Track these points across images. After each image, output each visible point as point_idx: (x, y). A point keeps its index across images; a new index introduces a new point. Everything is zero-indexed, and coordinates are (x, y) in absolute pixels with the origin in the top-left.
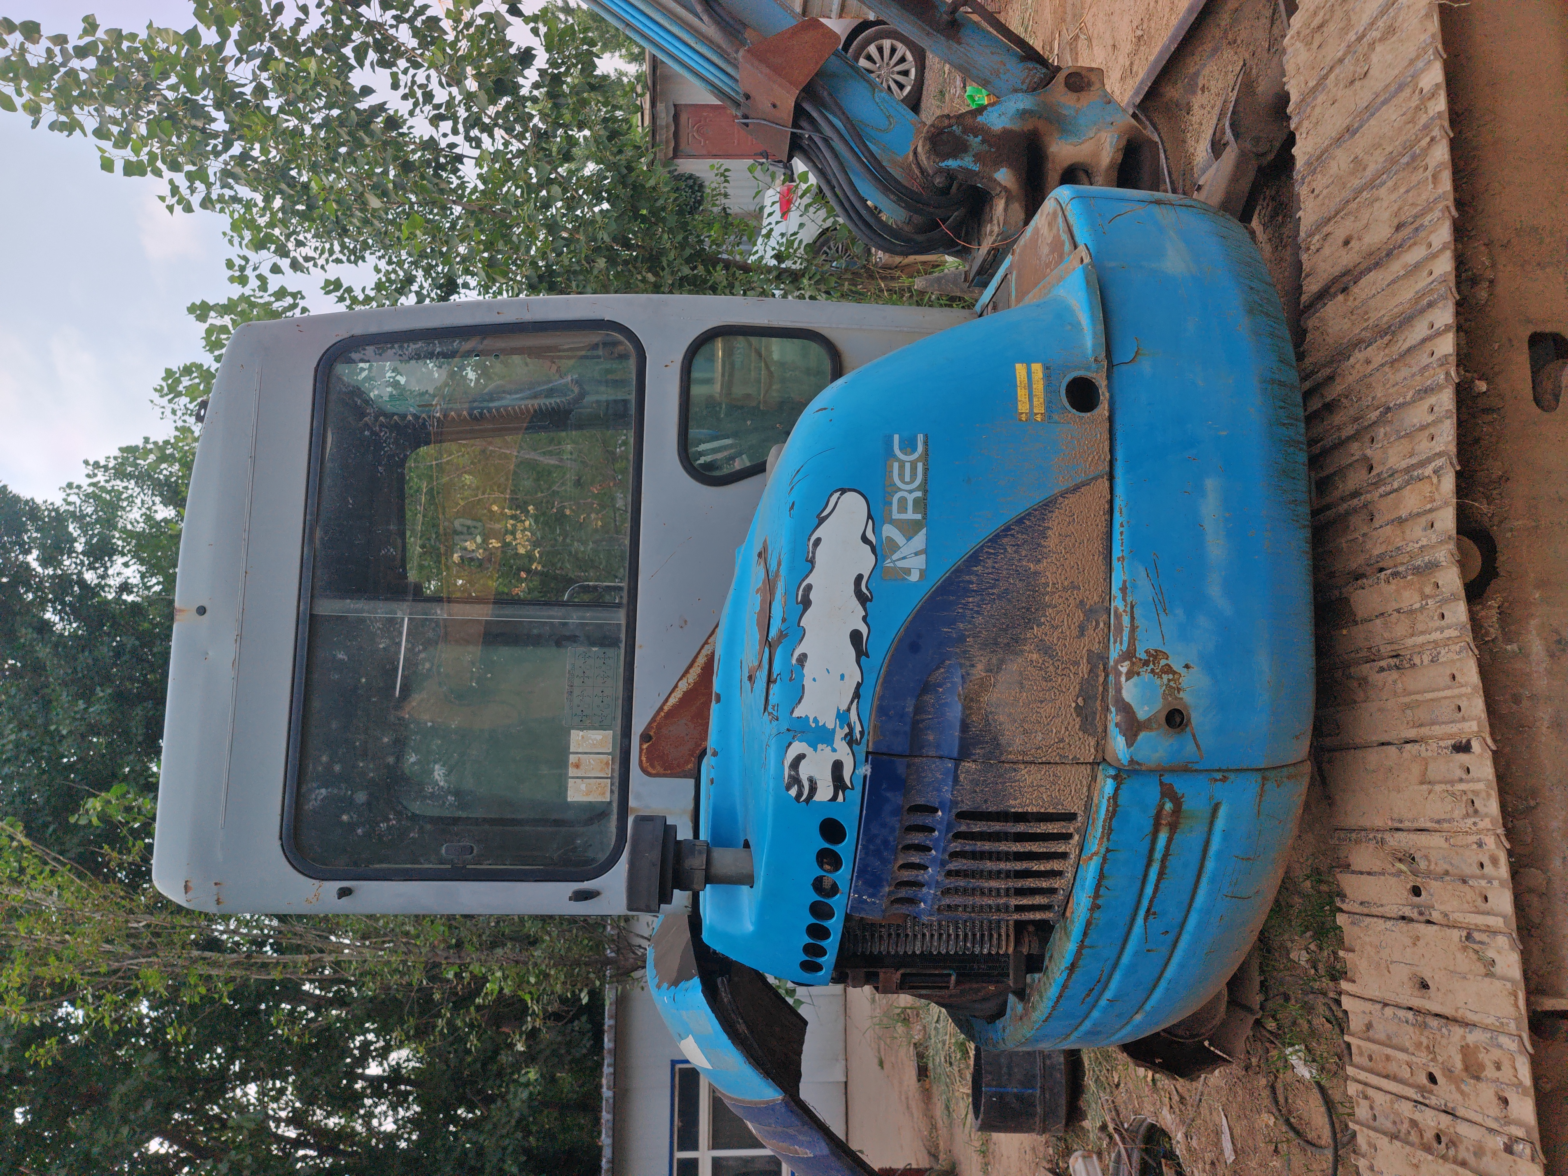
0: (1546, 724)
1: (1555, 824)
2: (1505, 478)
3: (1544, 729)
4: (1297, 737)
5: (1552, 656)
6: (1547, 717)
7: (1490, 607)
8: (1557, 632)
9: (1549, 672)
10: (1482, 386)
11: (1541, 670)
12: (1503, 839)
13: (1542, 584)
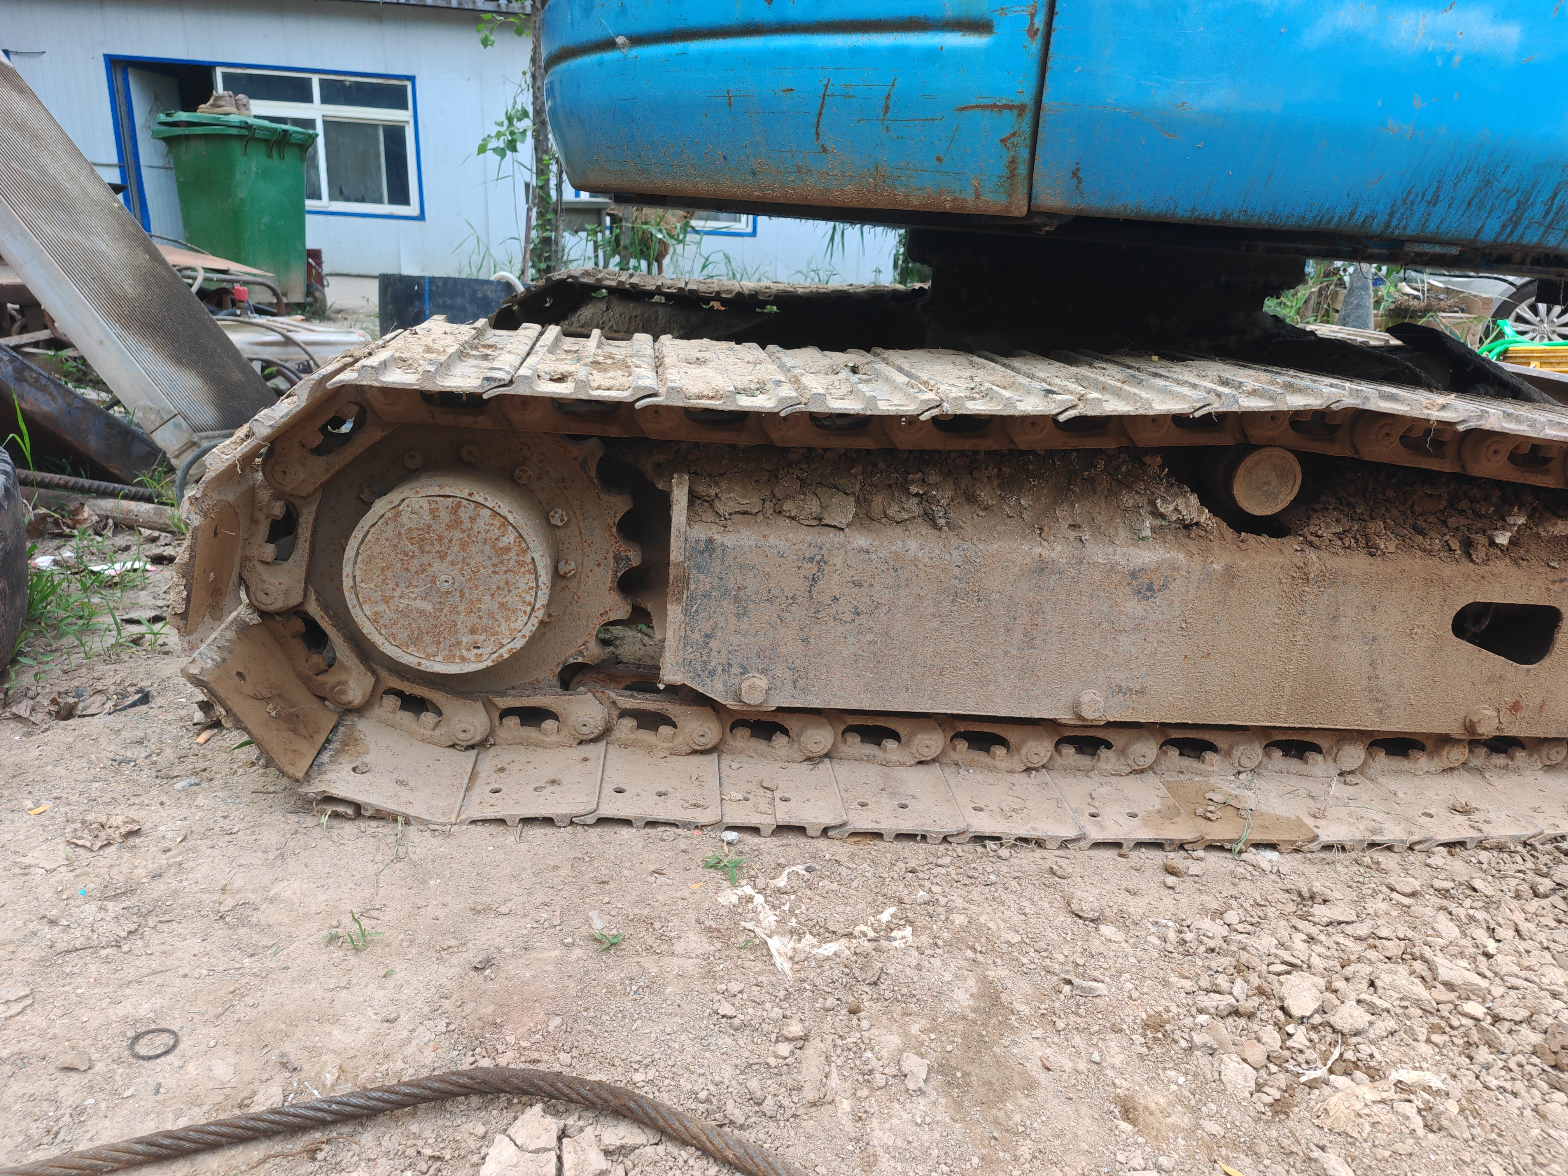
0: (1046, 553)
1: (913, 545)
2: (1372, 550)
3: (1039, 550)
4: (1075, 173)
5: (1134, 575)
6: (1054, 555)
7: (1201, 513)
8: (1164, 587)
9: (1112, 568)
10: (1503, 539)
11: (1118, 557)
12: (935, 412)
13: (1230, 574)
